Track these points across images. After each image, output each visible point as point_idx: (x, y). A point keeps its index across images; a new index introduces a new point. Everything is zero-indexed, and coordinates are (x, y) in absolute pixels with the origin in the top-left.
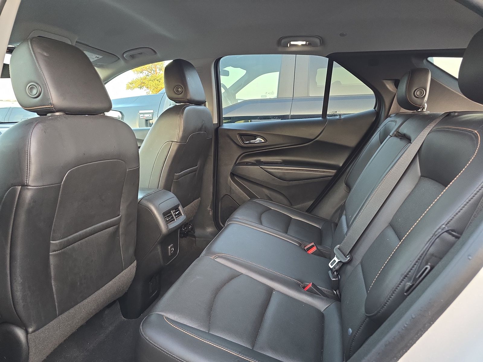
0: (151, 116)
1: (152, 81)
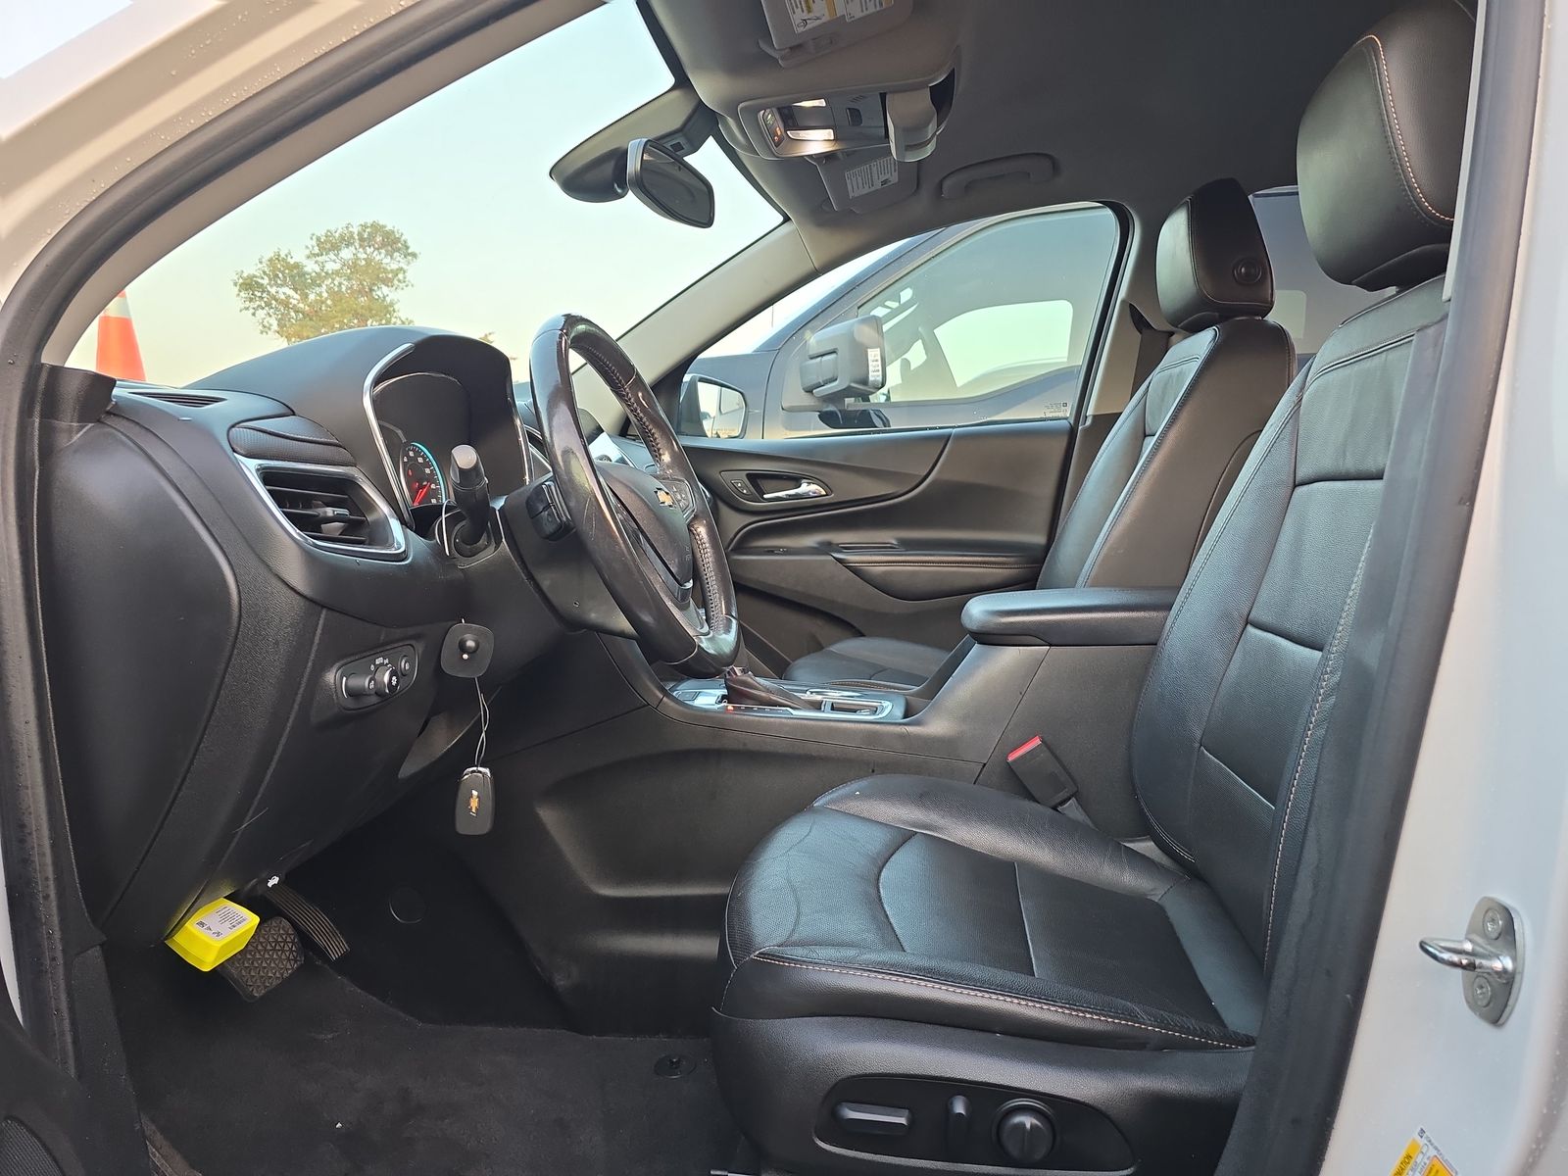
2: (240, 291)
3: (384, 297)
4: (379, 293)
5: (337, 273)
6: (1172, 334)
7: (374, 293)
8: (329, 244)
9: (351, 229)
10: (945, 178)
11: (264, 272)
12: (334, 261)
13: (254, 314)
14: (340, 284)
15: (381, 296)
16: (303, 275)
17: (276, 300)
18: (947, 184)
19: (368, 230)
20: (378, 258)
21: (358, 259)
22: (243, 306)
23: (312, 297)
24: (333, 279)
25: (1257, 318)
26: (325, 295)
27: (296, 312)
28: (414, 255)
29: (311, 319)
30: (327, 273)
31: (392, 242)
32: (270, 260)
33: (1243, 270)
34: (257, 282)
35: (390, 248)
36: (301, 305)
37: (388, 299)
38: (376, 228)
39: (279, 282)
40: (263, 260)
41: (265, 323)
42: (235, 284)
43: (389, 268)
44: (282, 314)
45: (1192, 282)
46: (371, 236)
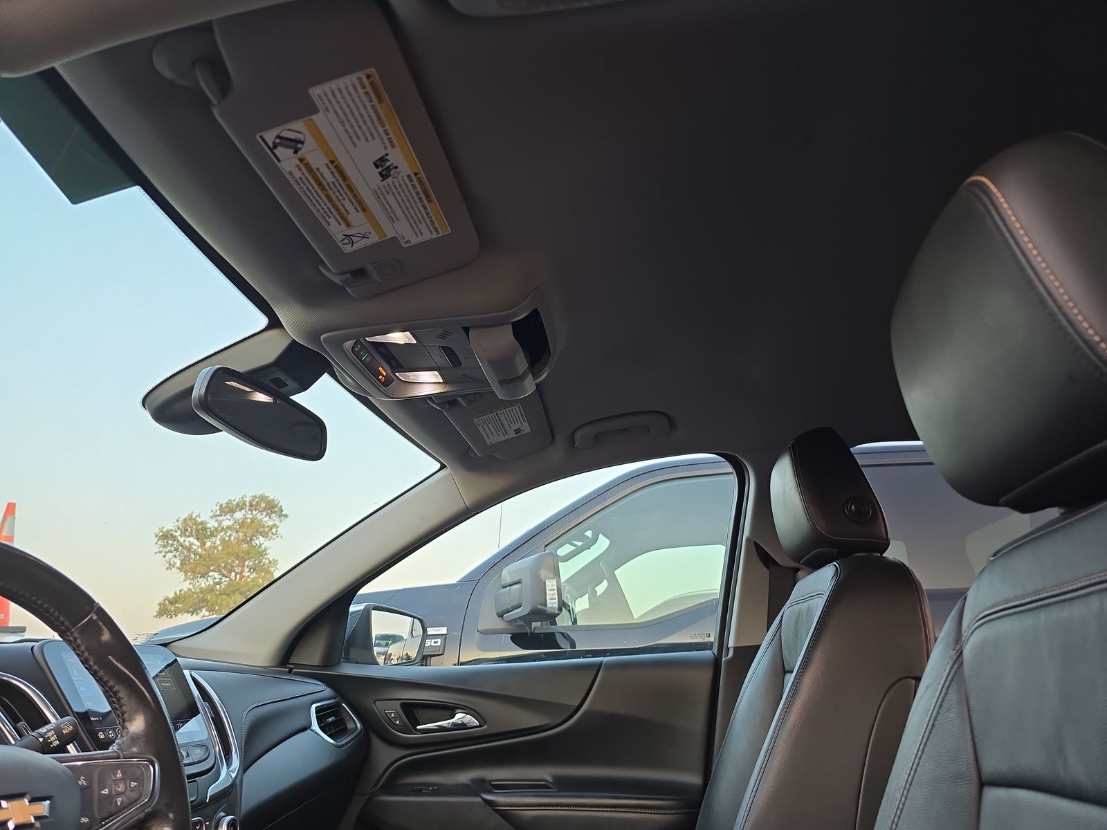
0: (439, 644)
1: (228, 595)
2: (158, 540)
3: (260, 545)
4: (257, 542)
5: (229, 528)
6: (797, 570)
7: (253, 542)
8: (228, 509)
9: (245, 499)
10: (576, 430)
11: (178, 528)
12: (229, 520)
13: (164, 556)
14: (230, 536)
15: (258, 544)
16: (205, 529)
17: (182, 546)
18: (578, 435)
19: (257, 500)
20: (260, 517)
21: (246, 518)
22: (158, 550)
23: (208, 544)
24: (226, 532)
25: (876, 554)
26: (218, 543)
27: (195, 555)
28: (286, 516)
29: (205, 560)
30: (223, 528)
31: (271, 507)
32: (185, 520)
33: (853, 507)
34: (171, 535)
35: (269, 511)
36: (200, 550)
37: (263, 546)
38: (263, 498)
39: (187, 534)
40: (180, 520)
41: (172, 562)
42: (156, 536)
43: (266, 525)
44: (185, 556)
45: (805, 519)
46: (258, 504)
